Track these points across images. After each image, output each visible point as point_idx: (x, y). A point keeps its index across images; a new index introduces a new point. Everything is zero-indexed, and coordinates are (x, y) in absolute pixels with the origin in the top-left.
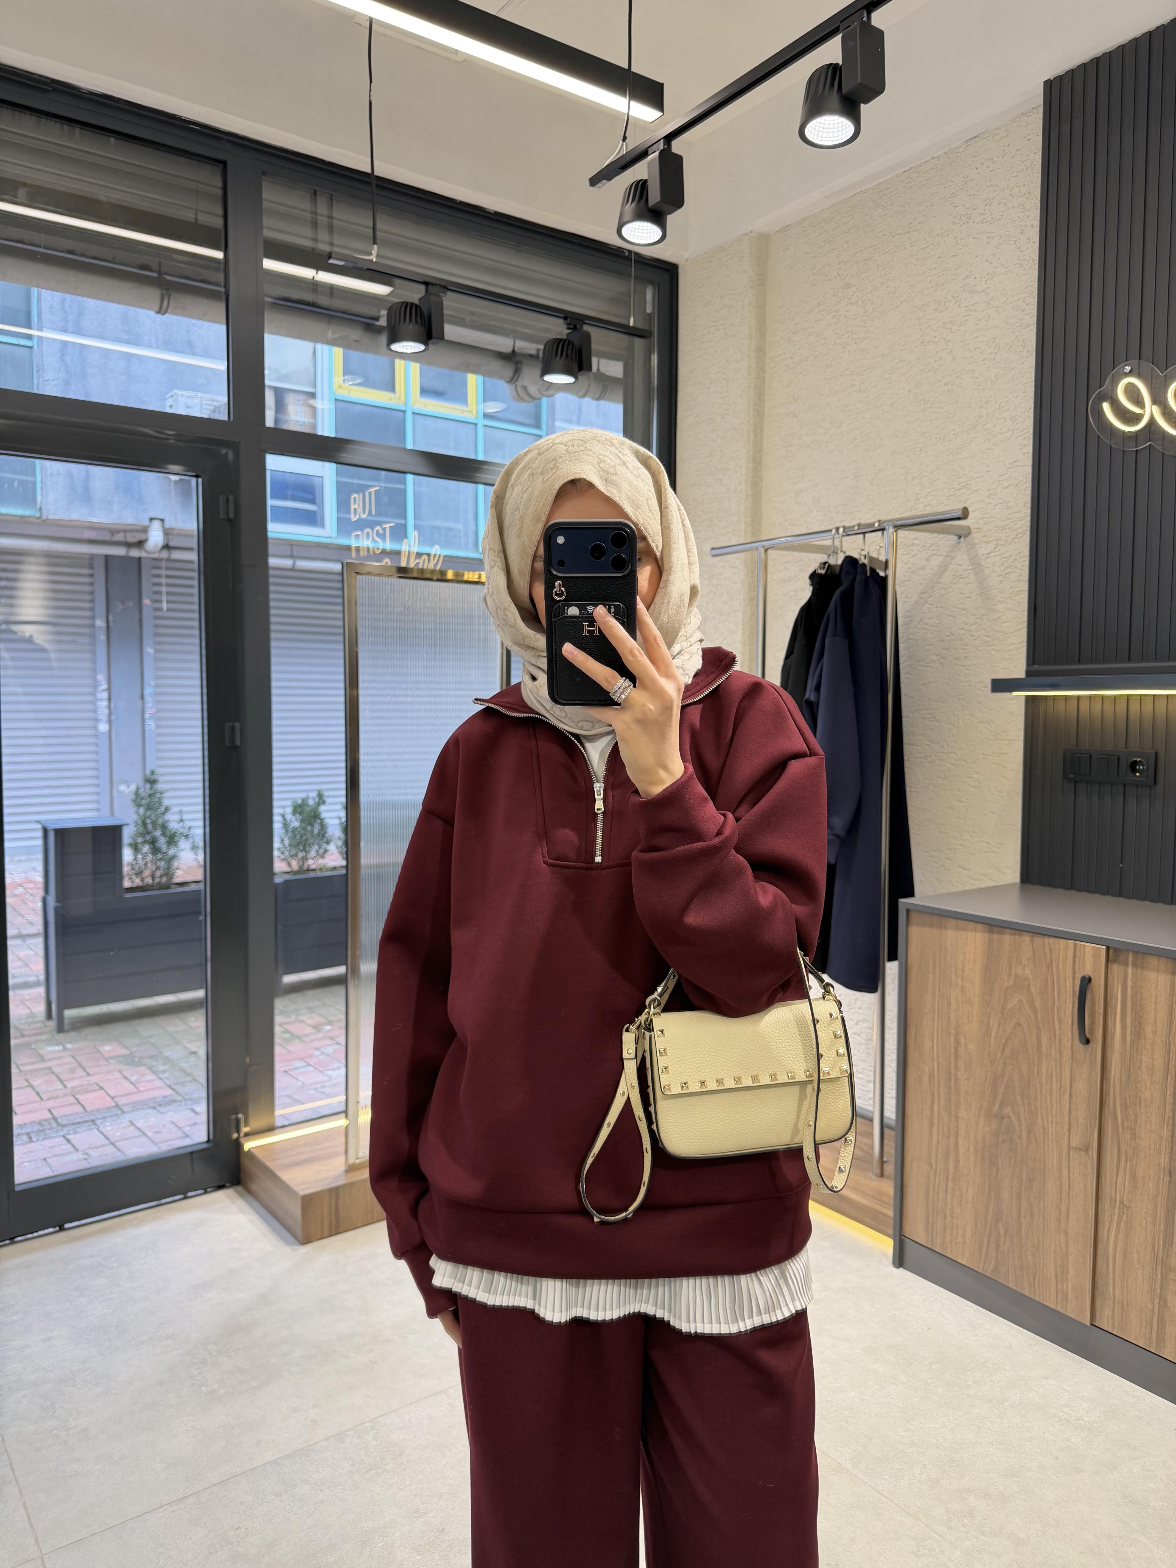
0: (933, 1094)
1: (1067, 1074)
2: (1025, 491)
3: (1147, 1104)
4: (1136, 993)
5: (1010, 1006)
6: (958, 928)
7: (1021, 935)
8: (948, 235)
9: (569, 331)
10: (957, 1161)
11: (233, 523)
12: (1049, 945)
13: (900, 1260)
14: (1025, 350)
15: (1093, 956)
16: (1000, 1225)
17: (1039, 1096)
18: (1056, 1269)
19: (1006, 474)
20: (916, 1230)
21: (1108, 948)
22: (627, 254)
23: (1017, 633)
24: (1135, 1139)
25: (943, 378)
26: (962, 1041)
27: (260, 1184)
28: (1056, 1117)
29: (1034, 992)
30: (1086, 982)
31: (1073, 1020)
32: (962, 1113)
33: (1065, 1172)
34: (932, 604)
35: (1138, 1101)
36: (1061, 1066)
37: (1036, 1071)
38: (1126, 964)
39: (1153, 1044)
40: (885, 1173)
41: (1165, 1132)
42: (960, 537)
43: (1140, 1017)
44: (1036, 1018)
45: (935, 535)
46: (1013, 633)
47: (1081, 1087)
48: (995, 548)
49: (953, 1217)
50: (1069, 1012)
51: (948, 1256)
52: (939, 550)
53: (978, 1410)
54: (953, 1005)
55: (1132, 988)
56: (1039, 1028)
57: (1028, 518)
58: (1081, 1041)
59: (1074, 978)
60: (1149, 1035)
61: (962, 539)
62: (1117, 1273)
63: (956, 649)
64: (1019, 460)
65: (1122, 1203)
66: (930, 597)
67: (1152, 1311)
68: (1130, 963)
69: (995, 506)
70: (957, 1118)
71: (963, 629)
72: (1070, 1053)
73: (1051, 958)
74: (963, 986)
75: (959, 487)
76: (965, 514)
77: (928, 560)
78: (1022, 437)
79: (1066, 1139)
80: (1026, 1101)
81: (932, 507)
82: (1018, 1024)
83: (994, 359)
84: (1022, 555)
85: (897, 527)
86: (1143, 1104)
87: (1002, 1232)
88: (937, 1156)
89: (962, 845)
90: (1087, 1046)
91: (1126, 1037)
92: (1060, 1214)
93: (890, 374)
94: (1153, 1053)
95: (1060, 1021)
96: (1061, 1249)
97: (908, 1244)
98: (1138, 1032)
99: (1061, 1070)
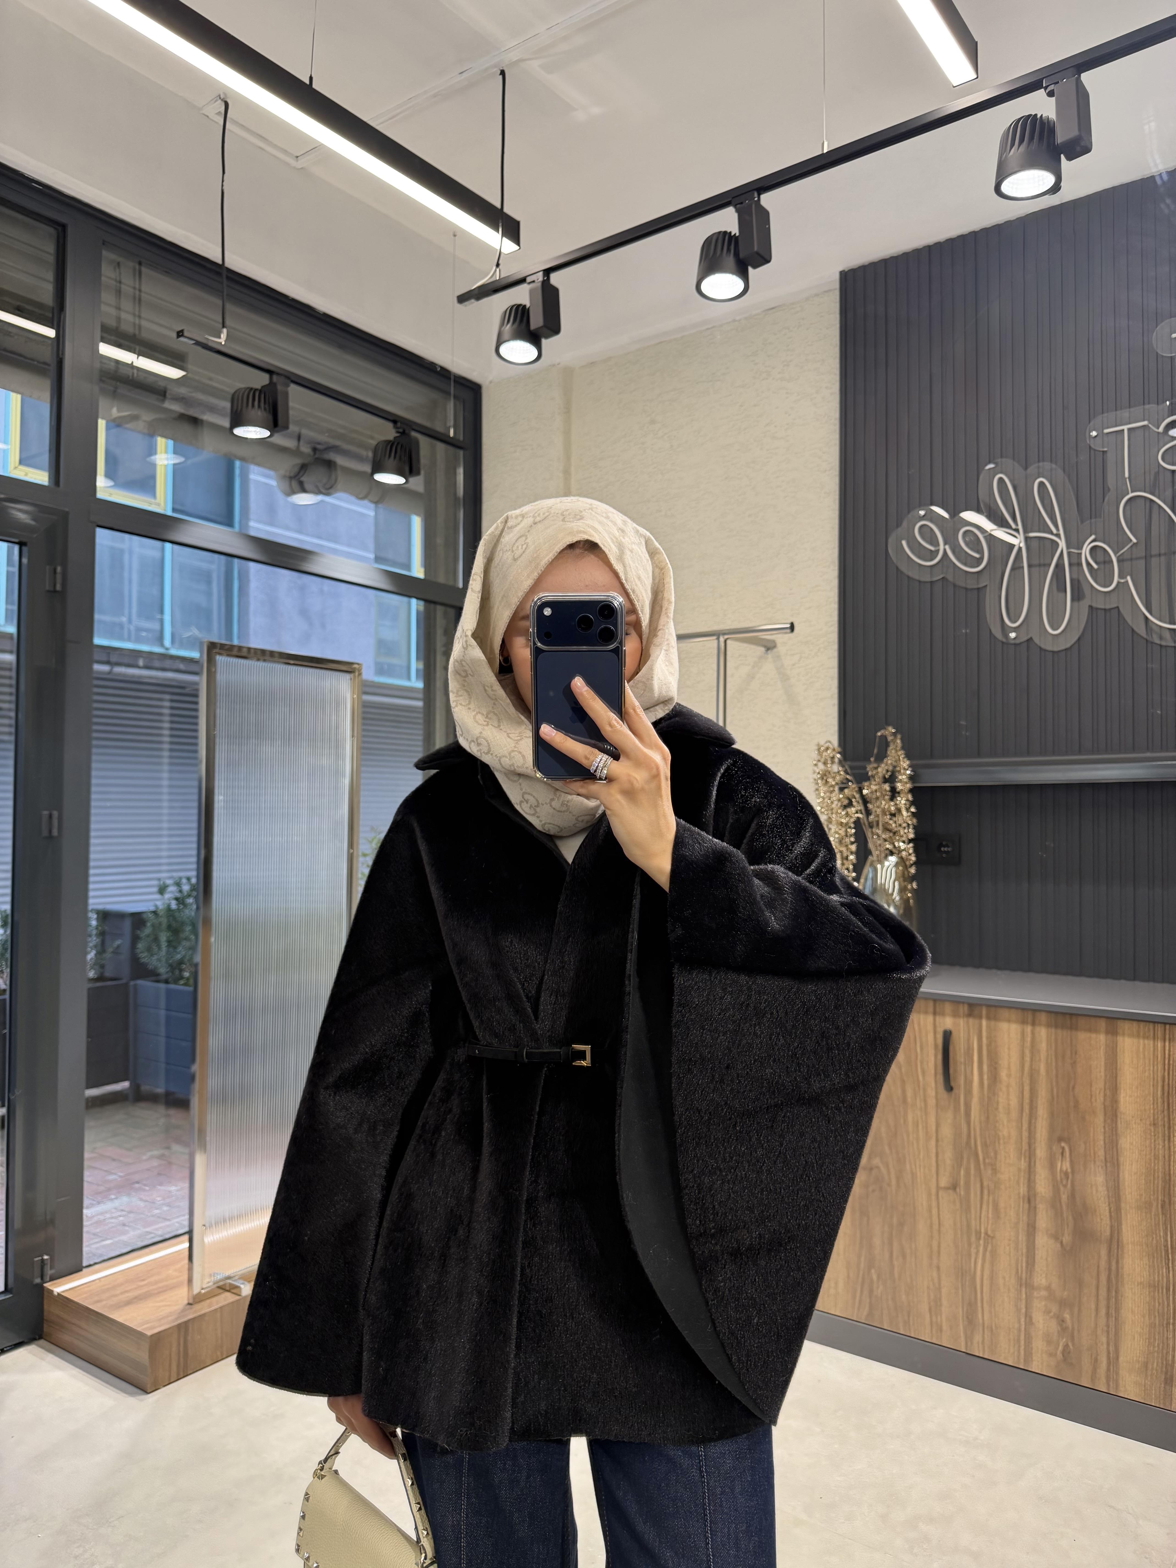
1: (932, 1120)
3: (1005, 1140)
4: (991, 1043)
8: (749, 387)
9: (399, 435)
11: (60, 596)
15: (952, 1011)
16: (873, 1270)
17: (906, 1144)
18: (929, 1303)
24: (996, 1174)
25: (747, 510)
27: (78, 1333)
28: (924, 1162)
30: (947, 1037)
31: (936, 1072)
33: (934, 1211)
35: (997, 1139)
36: (926, 1114)
37: (902, 1121)
39: (1007, 1087)
41: (1023, 1164)
43: (995, 1063)
45: (744, 646)
47: (946, 1132)
50: (931, 1064)
52: (746, 660)
55: (987, 1039)
56: (903, 1082)
58: (946, 1091)
59: (935, 1032)
60: (1004, 1078)
61: (769, 651)
65: (986, 1234)
66: (739, 701)
67: (1019, 1330)
68: (984, 1017)
72: (935, 1102)
77: (737, 668)
79: (934, 1181)
80: (894, 1151)
85: (726, 638)
86: (1001, 1142)
87: (875, 1277)
90: (951, 1094)
91: (983, 1084)
92: (931, 1252)
94: (1008, 1094)
95: (924, 1073)
96: (933, 1284)
98: (994, 1077)
99: (926, 1118)
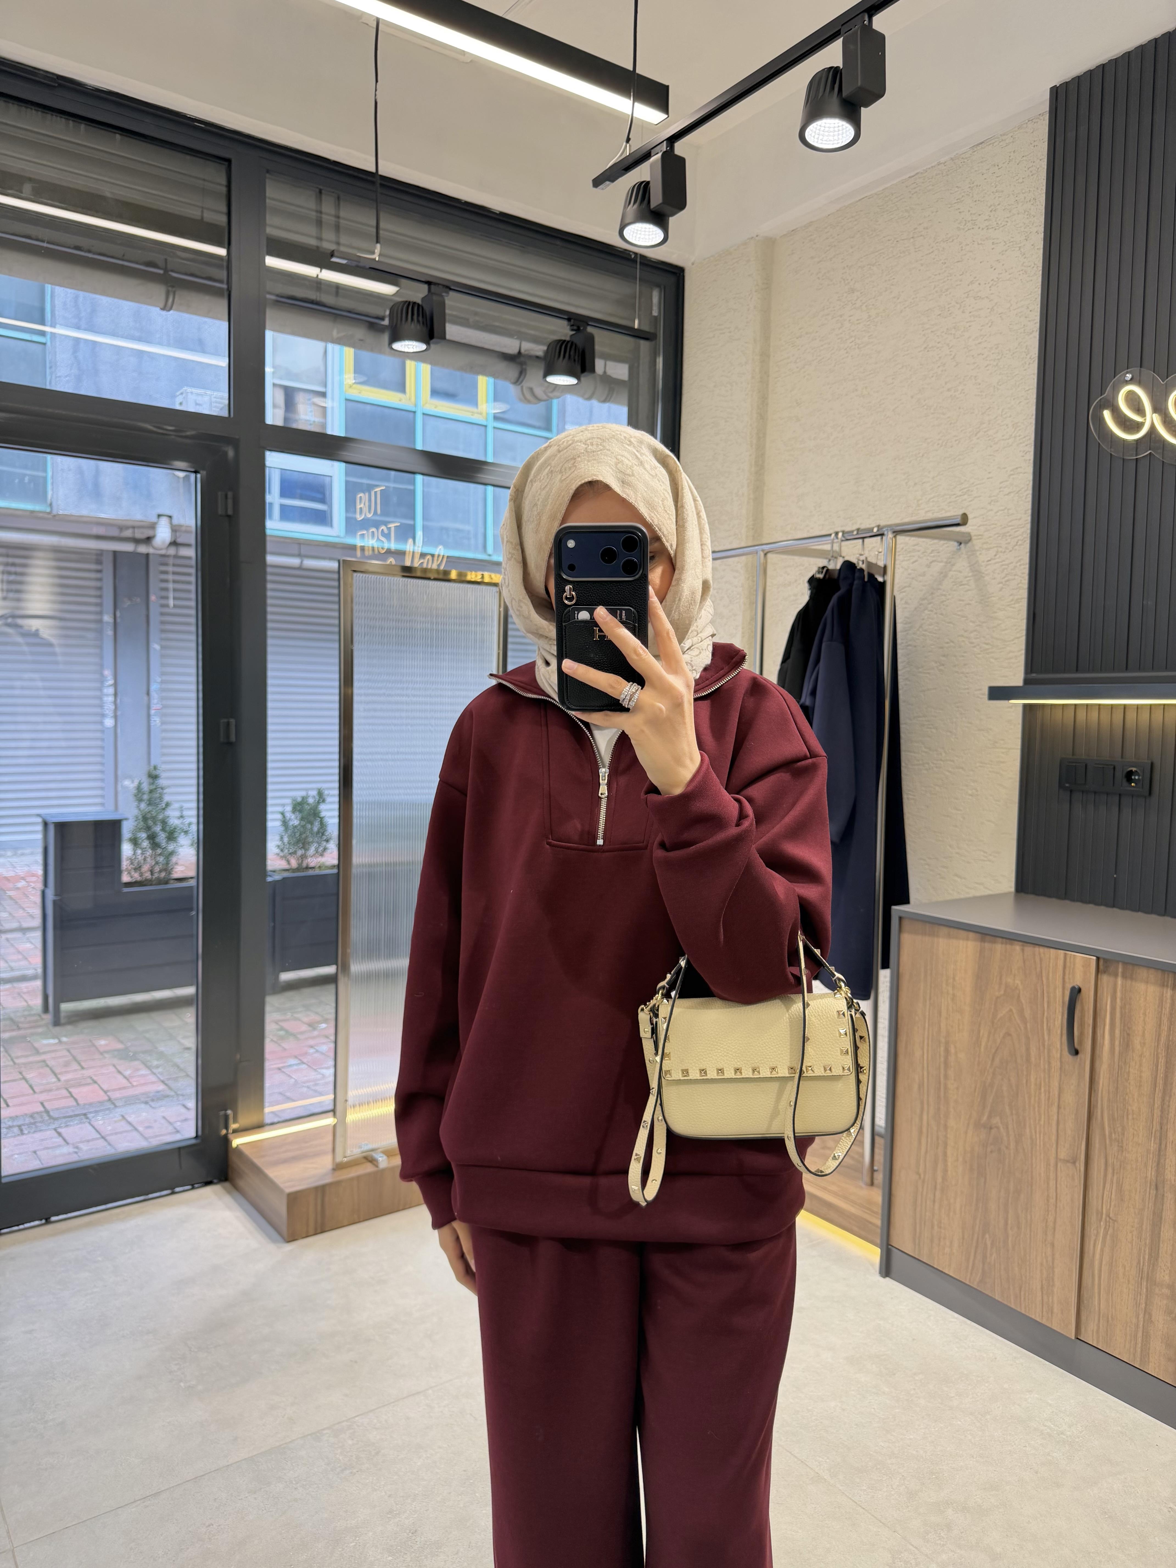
0: (922, 1103)
1: (1055, 1084)
2: (1026, 498)
3: (1135, 1116)
4: (1125, 1004)
5: (1000, 1015)
6: (949, 936)
7: (1012, 944)
8: (953, 240)
9: (574, 332)
10: (945, 1171)
11: (232, 518)
12: (1040, 954)
13: (887, 1270)
14: (1028, 357)
15: (1083, 966)
16: (987, 1236)
17: (1027, 1107)
18: (1042, 1282)
19: (1007, 481)
20: (903, 1240)
21: (1098, 959)
22: (633, 256)
23: (1016, 641)
24: (1123, 1151)
25: (946, 383)
26: (952, 1050)
27: (248, 1182)
29: (1023, 1001)
30: (1076, 992)
31: (1062, 1029)
32: (952, 1123)
33: (1052, 1183)
34: (932, 611)
35: (1125, 1113)
36: (1049, 1077)
37: (1024, 1081)
38: (1116, 976)
39: (1141, 1056)
40: (876, 1182)
41: (1152, 1145)
42: (961, 544)
43: (1129, 1028)
44: (1026, 1028)
45: (936, 541)
46: (1013, 640)
47: (1069, 1098)
48: (995, 555)
49: (940, 1227)
50: (1058, 1023)
51: (935, 1267)
52: (939, 556)
53: (959, 1423)
54: (944, 1014)
55: (1122, 999)
56: (1028, 1038)
57: (1029, 526)
58: (1070, 1053)
59: (1064, 988)
60: (1138, 1047)
61: (963, 545)
62: (1102, 1287)
63: (955, 656)
64: (1021, 467)
65: (1108, 1215)
66: (930, 603)
67: (1137, 1326)
68: (1120, 974)
69: (996, 512)
70: (946, 1127)
71: (962, 636)
72: (1059, 1063)
73: (1041, 967)
74: (954, 995)
75: (960, 493)
76: (964, 520)
77: (928, 566)
78: (1024, 444)
79: (1054, 1151)
80: (1014, 1112)
81: (933, 513)
82: (1008, 1034)
83: (997, 365)
84: (1022, 562)
85: (896, 533)
86: (1130, 1117)
87: (989, 1243)
88: (926, 1166)
89: (958, 853)
90: (1076, 1057)
91: (1114, 1049)
93: (893, 379)
94: (1141, 1065)
95: (1049, 1030)
96: (1047, 1261)
97: (895, 1253)
98: (1127, 1044)
99: (1049, 1080)
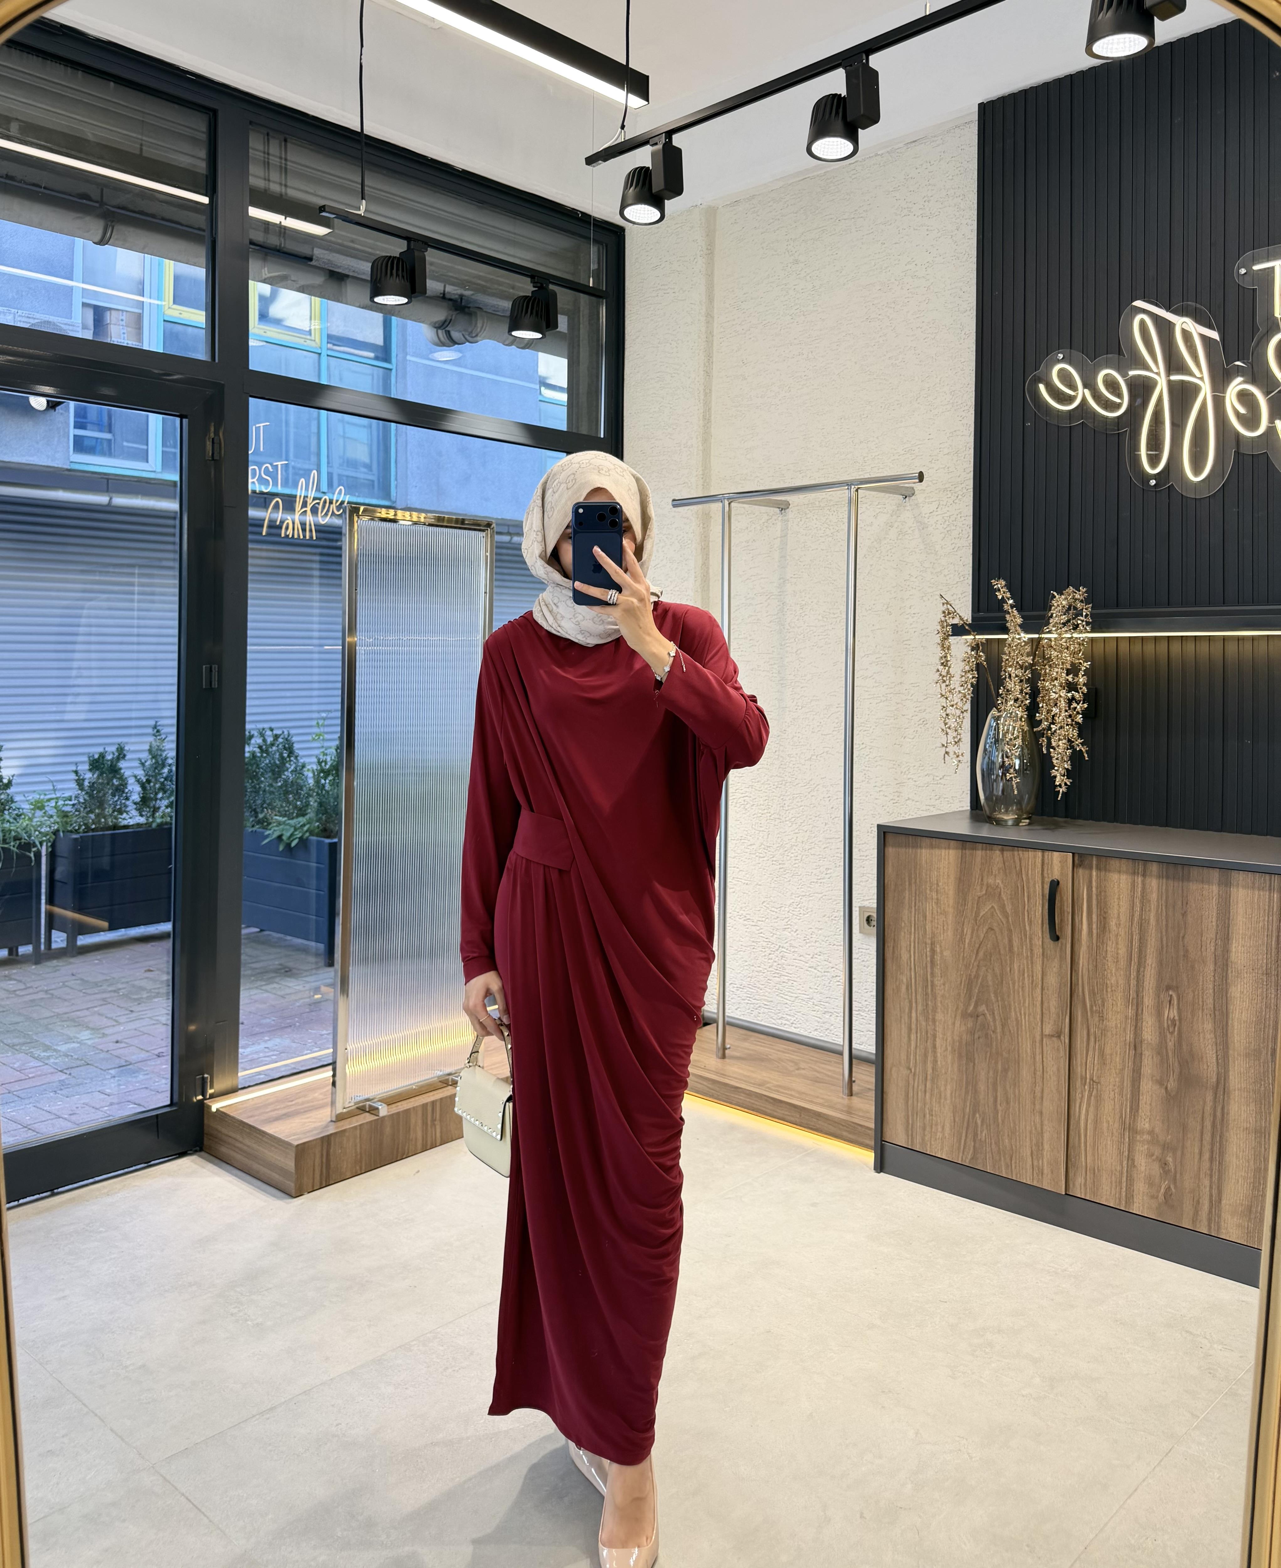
0: (911, 1002)
1: (1038, 968)
3: (1114, 988)
4: (1100, 892)
5: (983, 913)
6: (935, 848)
7: (992, 848)
8: (891, 224)
9: (536, 289)
10: (936, 1062)
11: (218, 463)
12: (1019, 856)
13: (880, 1166)
14: (966, 332)
15: (1061, 862)
16: (978, 1115)
17: (1012, 992)
18: (1032, 1148)
19: (946, 442)
20: (897, 1134)
21: (1073, 854)
22: (580, 215)
24: (1103, 1021)
26: (939, 949)
27: (234, 1145)
28: (1029, 1009)
29: (1005, 898)
30: (1055, 886)
31: (1042, 921)
32: (940, 1016)
33: (1038, 1058)
35: (1106, 987)
36: (1033, 963)
37: (1009, 969)
38: (1091, 868)
39: (1116, 936)
41: (1130, 1011)
42: (905, 497)
43: (1105, 912)
44: (1008, 922)
45: (883, 494)
46: (956, 584)
47: (1052, 980)
48: (938, 508)
49: (932, 1115)
50: (1040, 915)
51: (929, 1153)
52: (885, 508)
54: (929, 917)
55: (1097, 889)
56: (1010, 930)
57: (970, 482)
58: (1052, 939)
59: (1044, 883)
60: (1114, 927)
61: (907, 499)
62: (1085, 1143)
64: (959, 430)
65: (1092, 1079)
67: (1122, 1173)
68: (1095, 866)
69: (937, 470)
70: (934, 1021)
72: (1042, 951)
73: (1021, 868)
74: (938, 899)
75: (903, 452)
77: (876, 517)
78: (964, 410)
79: (1039, 1029)
80: (1000, 999)
82: (991, 929)
83: (934, 338)
85: (858, 487)
86: (1110, 990)
87: (980, 1122)
88: (916, 1059)
90: (1058, 943)
92: (1034, 1098)
94: (1117, 944)
95: (1032, 921)
96: (1036, 1129)
97: (889, 1148)
98: (1103, 926)
99: (1032, 967)
